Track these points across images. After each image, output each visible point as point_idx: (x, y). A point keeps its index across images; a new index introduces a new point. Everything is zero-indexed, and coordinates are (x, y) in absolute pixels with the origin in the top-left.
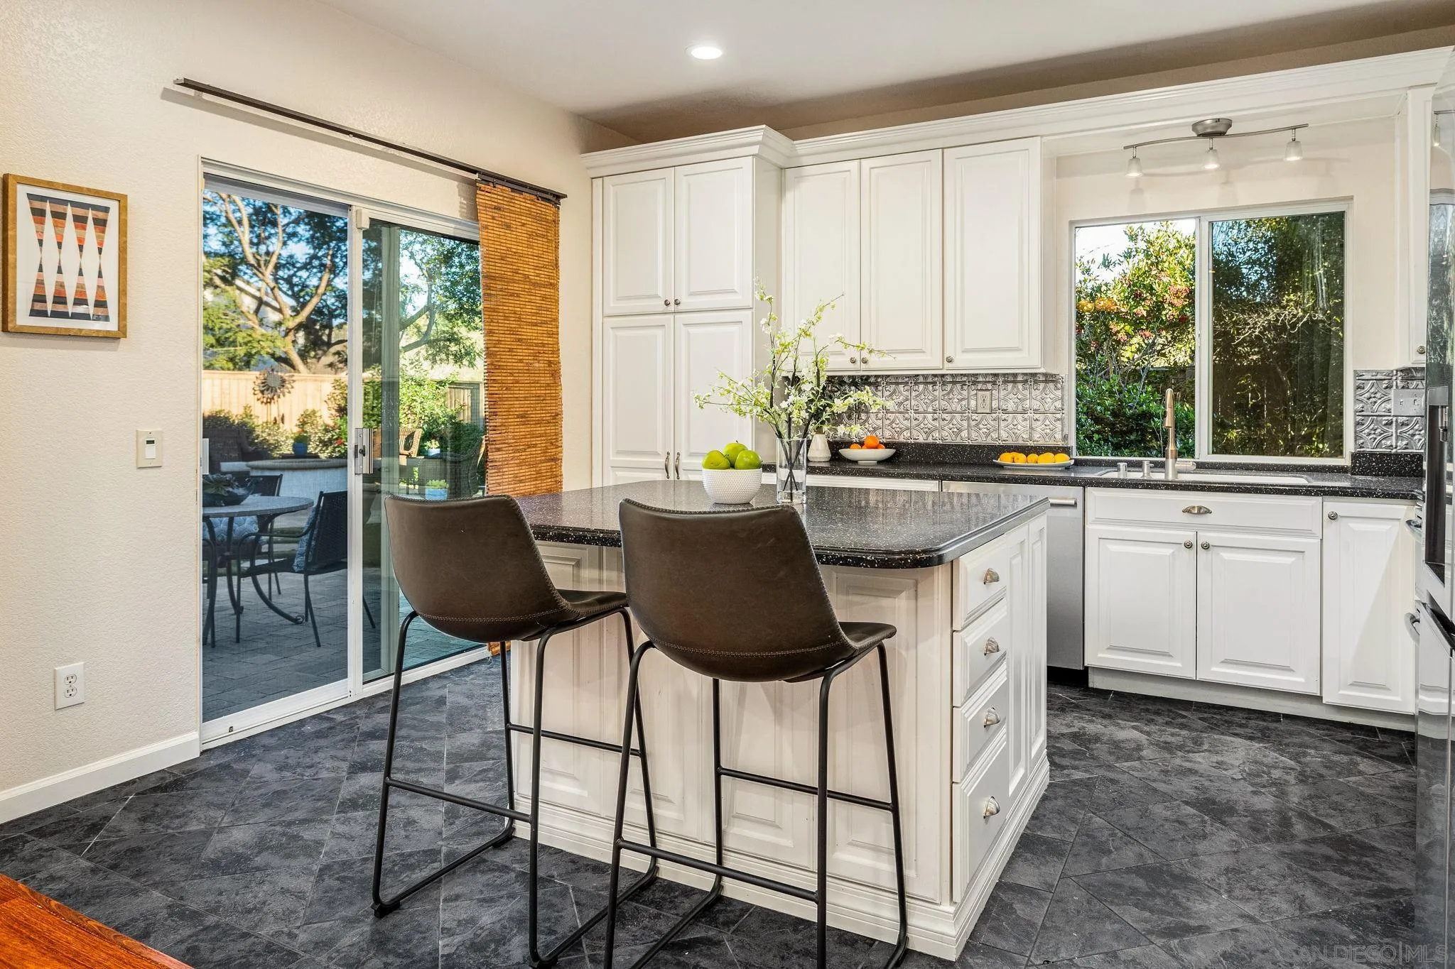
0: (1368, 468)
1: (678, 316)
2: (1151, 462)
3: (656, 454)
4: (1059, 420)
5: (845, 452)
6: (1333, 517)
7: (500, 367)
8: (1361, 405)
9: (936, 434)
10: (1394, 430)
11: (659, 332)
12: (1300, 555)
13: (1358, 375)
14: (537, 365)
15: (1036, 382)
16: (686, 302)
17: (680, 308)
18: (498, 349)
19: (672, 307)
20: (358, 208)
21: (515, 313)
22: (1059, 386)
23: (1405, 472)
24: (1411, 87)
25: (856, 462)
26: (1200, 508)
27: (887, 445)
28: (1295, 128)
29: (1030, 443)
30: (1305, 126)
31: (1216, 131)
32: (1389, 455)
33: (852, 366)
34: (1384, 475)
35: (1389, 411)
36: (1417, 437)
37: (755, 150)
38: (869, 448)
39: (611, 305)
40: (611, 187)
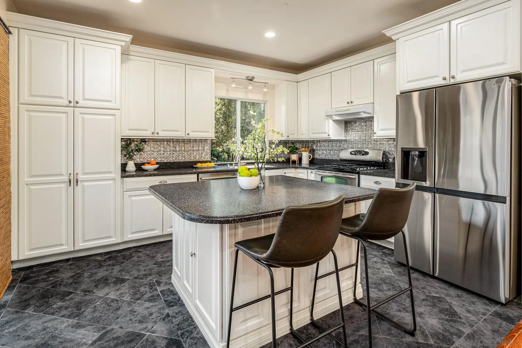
1: (76, 109)
3: (62, 175)
4: (208, 153)
5: (143, 167)
9: (171, 159)
11: (64, 115)
13: (269, 141)
15: (202, 141)
16: (82, 103)
17: (78, 105)
19: (72, 104)
22: (208, 142)
24: (286, 80)
25: (147, 171)
28: (265, 83)
29: (201, 160)
30: (268, 83)
31: (251, 79)
33: (152, 135)
37: (123, 44)
38: (152, 165)
39: (26, 98)
40: (26, 36)
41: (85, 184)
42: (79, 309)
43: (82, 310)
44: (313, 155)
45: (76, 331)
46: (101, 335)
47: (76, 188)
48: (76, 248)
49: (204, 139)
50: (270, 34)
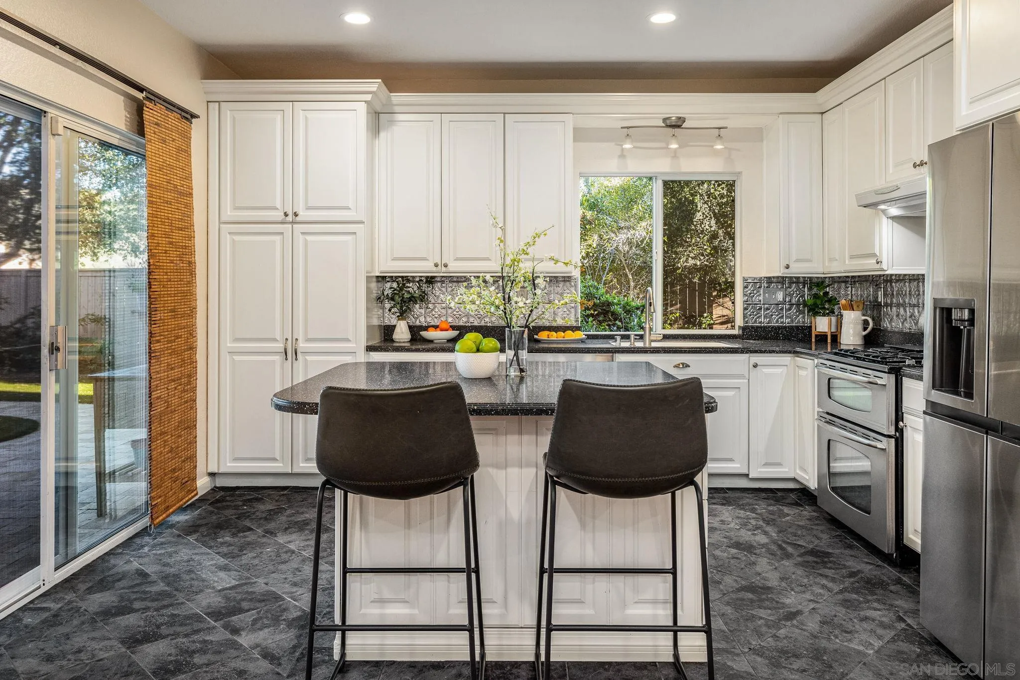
0: (751, 335)
1: (295, 226)
2: (636, 335)
3: (275, 340)
4: (573, 308)
5: (424, 334)
6: (755, 366)
7: (159, 267)
8: (746, 298)
9: (487, 320)
10: (763, 313)
11: (278, 238)
12: (738, 390)
13: (745, 279)
14: (182, 265)
15: (557, 281)
16: (303, 215)
17: (298, 219)
18: (157, 251)
19: (290, 218)
20: (53, 115)
21: (168, 219)
22: (573, 284)
23: (769, 337)
24: (781, 113)
25: (431, 341)
26: (683, 364)
27: (454, 328)
28: (720, 128)
29: (554, 324)
30: (726, 128)
31: (675, 125)
32: (761, 327)
33: (435, 269)
34: (758, 340)
35: (760, 301)
36: (774, 316)
37: (368, 97)
38: (442, 330)
39: (229, 213)
40: (228, 112)
41: (309, 358)
42: (241, 551)
43: (244, 552)
44: (877, 320)
45: (217, 572)
46: (238, 584)
47: (295, 364)
48: (296, 470)
49: (563, 277)
50: (663, 18)
